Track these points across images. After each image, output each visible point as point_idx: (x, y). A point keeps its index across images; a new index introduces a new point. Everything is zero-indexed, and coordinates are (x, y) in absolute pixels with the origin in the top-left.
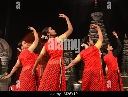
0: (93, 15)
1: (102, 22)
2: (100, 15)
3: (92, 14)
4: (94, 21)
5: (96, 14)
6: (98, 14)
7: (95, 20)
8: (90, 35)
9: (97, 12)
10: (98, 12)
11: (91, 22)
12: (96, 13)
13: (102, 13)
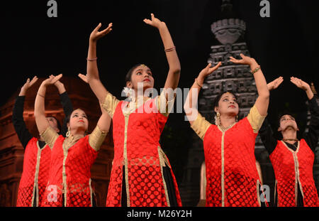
0: (217, 27)
1: (243, 47)
2: (237, 26)
3: (215, 24)
4: (221, 44)
5: (225, 25)
6: (232, 25)
7: (223, 41)
8: (208, 84)
9: (228, 18)
10: (231, 20)
11: (212, 47)
12: (225, 21)
13: (242, 22)
